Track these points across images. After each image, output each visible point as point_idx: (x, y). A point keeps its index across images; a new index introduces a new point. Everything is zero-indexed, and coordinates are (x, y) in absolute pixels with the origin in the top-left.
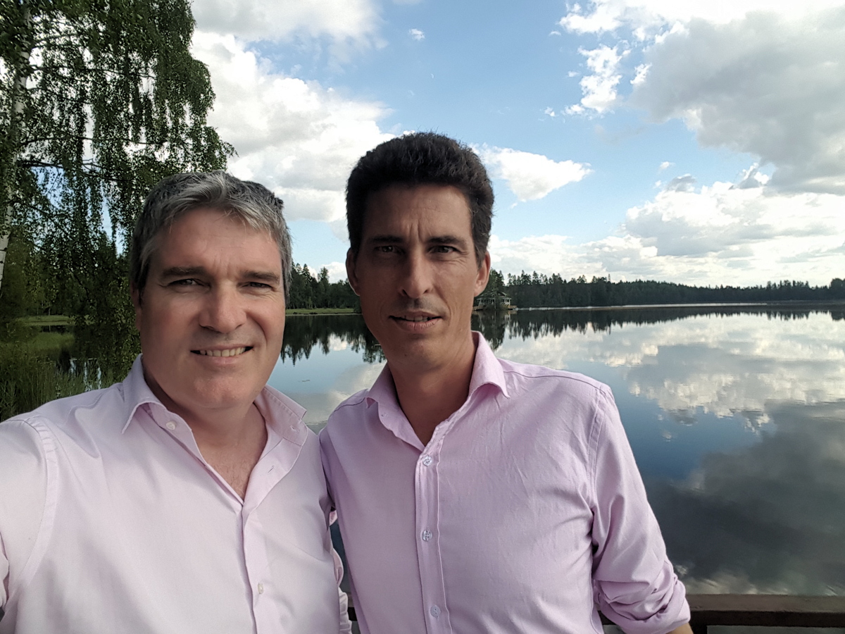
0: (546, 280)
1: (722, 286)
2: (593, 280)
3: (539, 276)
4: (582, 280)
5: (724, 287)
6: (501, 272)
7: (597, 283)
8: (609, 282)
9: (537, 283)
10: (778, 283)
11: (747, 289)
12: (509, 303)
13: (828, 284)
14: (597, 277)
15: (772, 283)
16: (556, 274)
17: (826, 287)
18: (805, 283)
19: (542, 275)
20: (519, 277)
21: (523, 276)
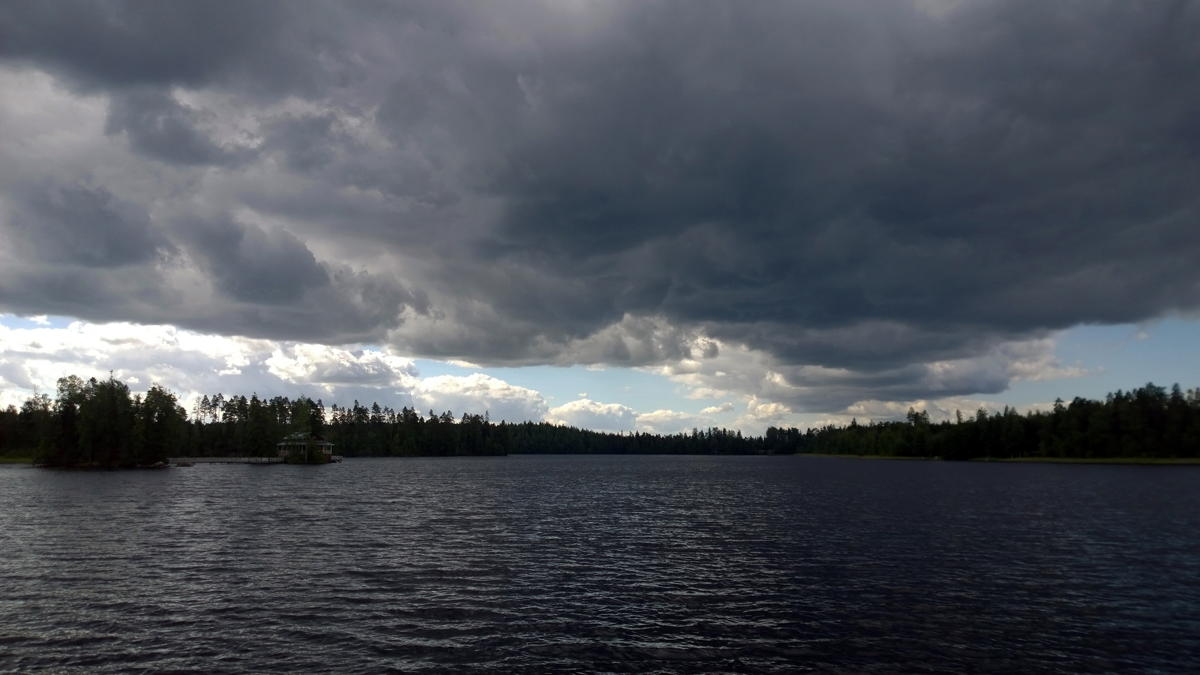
0: (393, 415)
1: (637, 434)
2: (464, 418)
3: (382, 411)
4: (447, 417)
5: (641, 434)
6: (320, 401)
7: (468, 425)
8: (486, 422)
9: (377, 422)
10: (705, 431)
11: (669, 438)
12: (330, 452)
13: (764, 435)
14: (469, 415)
15: (699, 431)
16: (408, 409)
17: (760, 438)
18: (736, 434)
19: (386, 409)
20: (349, 411)
21: (356, 408)
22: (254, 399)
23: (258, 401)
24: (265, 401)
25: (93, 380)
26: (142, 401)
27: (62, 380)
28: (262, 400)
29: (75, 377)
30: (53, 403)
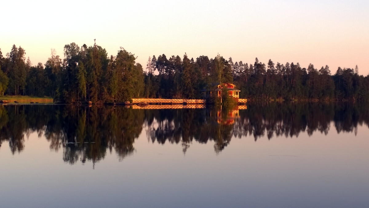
2: (338, 71)
3: (275, 66)
4: (325, 71)
6: (230, 59)
7: (342, 76)
8: (356, 74)
12: (238, 96)
14: (342, 68)
16: (295, 64)
20: (251, 65)
21: (256, 64)
22: (185, 57)
23: (188, 60)
24: (192, 59)
25: (85, 46)
26: (114, 60)
27: (67, 46)
28: (190, 59)
29: (75, 44)
30: (62, 61)
